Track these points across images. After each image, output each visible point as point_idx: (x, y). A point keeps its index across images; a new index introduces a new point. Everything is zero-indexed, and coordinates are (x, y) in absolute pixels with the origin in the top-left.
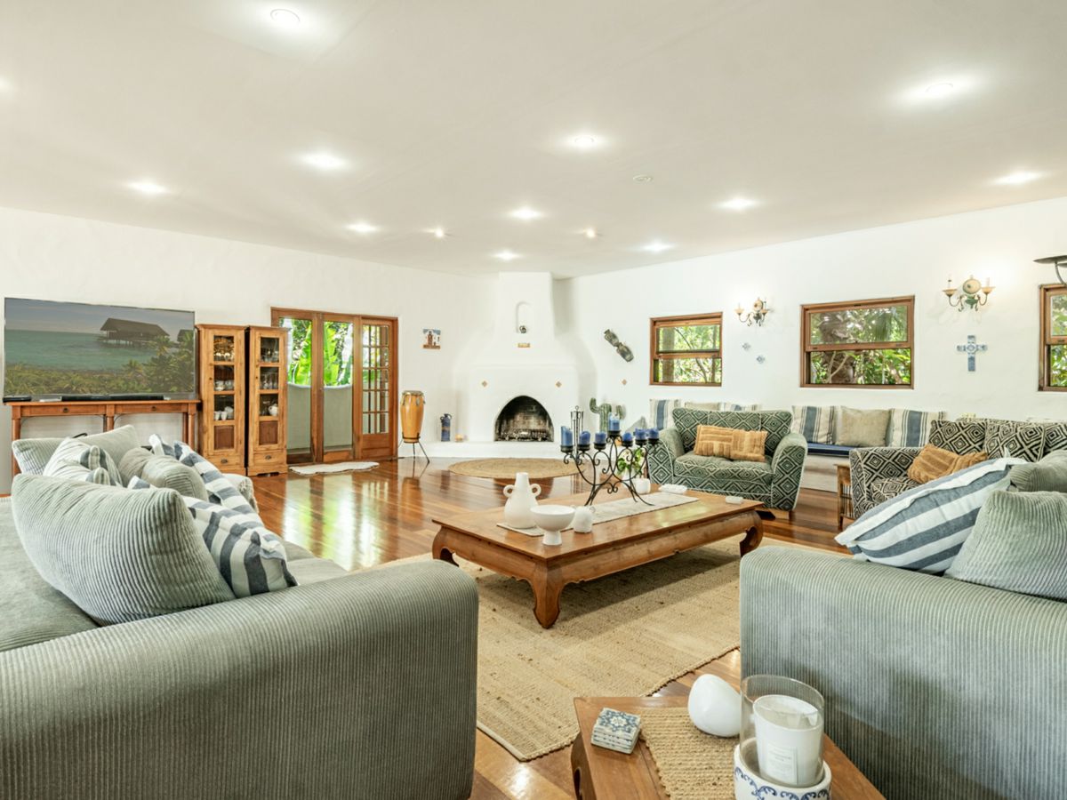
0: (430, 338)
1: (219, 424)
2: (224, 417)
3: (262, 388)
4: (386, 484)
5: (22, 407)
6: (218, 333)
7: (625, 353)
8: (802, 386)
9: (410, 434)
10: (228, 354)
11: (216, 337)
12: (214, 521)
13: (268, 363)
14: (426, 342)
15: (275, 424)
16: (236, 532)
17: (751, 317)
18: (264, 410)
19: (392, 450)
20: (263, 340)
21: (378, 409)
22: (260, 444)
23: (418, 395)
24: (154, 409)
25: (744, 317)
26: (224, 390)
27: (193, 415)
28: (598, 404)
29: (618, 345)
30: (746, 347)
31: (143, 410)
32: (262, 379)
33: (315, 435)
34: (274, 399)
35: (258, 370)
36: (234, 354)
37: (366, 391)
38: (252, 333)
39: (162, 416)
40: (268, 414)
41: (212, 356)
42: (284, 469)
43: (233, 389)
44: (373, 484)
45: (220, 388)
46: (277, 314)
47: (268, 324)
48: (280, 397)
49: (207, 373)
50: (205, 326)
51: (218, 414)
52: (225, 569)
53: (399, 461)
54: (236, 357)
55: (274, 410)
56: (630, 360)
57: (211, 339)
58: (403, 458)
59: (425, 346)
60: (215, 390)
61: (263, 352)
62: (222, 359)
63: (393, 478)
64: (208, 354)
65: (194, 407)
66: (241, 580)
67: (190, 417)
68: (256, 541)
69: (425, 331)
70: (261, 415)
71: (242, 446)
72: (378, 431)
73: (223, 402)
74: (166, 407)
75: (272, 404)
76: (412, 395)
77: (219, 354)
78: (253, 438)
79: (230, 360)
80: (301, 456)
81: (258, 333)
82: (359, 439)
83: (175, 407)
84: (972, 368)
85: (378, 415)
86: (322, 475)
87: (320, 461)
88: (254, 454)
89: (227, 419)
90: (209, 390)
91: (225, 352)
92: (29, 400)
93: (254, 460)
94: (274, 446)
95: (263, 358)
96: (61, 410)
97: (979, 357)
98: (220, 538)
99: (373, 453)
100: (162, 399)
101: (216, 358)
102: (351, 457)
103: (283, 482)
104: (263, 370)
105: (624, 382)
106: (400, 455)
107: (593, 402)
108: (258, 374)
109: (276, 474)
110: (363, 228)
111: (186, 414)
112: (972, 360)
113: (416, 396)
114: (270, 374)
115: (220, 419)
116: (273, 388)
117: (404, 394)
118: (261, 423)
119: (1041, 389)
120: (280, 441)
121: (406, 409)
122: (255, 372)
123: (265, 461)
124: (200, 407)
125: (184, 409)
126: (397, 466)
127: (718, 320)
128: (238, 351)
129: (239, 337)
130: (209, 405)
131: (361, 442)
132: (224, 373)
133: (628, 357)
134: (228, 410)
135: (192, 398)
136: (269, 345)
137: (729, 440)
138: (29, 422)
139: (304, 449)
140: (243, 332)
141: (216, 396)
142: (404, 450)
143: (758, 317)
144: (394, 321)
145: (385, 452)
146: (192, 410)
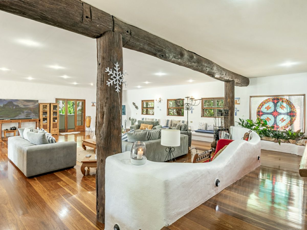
0: (93, 104)
1: (44, 124)
2: (45, 122)
3: (53, 116)
4: (83, 137)
5: (2, 121)
6: (44, 105)
7: (137, 107)
8: (167, 115)
9: (88, 126)
10: (46, 109)
11: (43, 105)
12: (48, 136)
13: (55, 111)
14: (92, 105)
15: (56, 124)
16: (50, 137)
17: (159, 101)
18: (54, 121)
19: (84, 129)
20: (54, 106)
21: (81, 120)
22: (53, 128)
23: (90, 117)
24: (30, 121)
25: (157, 101)
26: (45, 117)
27: (38, 122)
28: (131, 119)
29: (135, 106)
30: (158, 107)
31: (27, 121)
32: (53, 114)
33: (66, 126)
34: (56, 118)
35: (53, 112)
36: (47, 109)
37: (78, 116)
38: (51, 104)
39: (31, 122)
40: (55, 122)
41: (42, 109)
42: (58, 133)
43: (47, 117)
44: (79, 137)
45: (44, 116)
46: (57, 100)
47: (55, 102)
48: (57, 118)
49: (41, 113)
50: (41, 103)
51: (43, 122)
52: (49, 141)
53: (86, 132)
54: (48, 110)
55: (56, 121)
56: (138, 109)
57: (42, 106)
58: (86, 131)
59: (92, 106)
60: (43, 117)
61: (54, 108)
62: (44, 110)
63: (84, 135)
64: (41, 109)
65: (38, 120)
66: (51, 142)
67: (37, 123)
68: (52, 138)
69: (92, 102)
70: (53, 122)
71: (49, 129)
72: (81, 125)
73: (45, 119)
74: (33, 121)
75: (56, 119)
76: (88, 117)
77: (44, 109)
78: (51, 127)
79: (46, 110)
80: (62, 131)
81: (52, 104)
82: (76, 127)
83: (34, 121)
84: (192, 113)
85: (81, 121)
86: (67, 135)
87: (67, 132)
88: (52, 130)
89: (46, 123)
90: (42, 117)
91: (45, 109)
92: (3, 120)
93: (52, 132)
94: (56, 129)
95: (54, 110)
96: (10, 121)
97: (193, 111)
98: (48, 138)
99: (79, 130)
100: (31, 119)
101: (43, 110)
102: (74, 131)
103: (58, 136)
104: (54, 112)
105: (137, 114)
106: (86, 130)
107: (130, 118)
108: (53, 113)
109: (57, 134)
110: (75, 83)
111: (37, 122)
112: (192, 111)
113: (89, 117)
114: (55, 113)
115: (44, 123)
116: (56, 116)
117: (87, 117)
118: (53, 124)
119: (202, 117)
120: (57, 128)
121: (87, 120)
122: (52, 113)
123: (54, 132)
124: (40, 120)
125: (36, 121)
126: (85, 133)
127: (153, 101)
128: (48, 108)
129: (48, 105)
130: (42, 120)
131: (77, 128)
132: (45, 113)
133: (137, 108)
134: (46, 121)
135: (38, 119)
136: (55, 107)
137: (146, 127)
138: (3, 124)
139: (63, 129)
140: (49, 104)
141: (43, 118)
142: (87, 129)
143: (160, 101)
144: (85, 100)
145: (83, 130)
146: (38, 121)
